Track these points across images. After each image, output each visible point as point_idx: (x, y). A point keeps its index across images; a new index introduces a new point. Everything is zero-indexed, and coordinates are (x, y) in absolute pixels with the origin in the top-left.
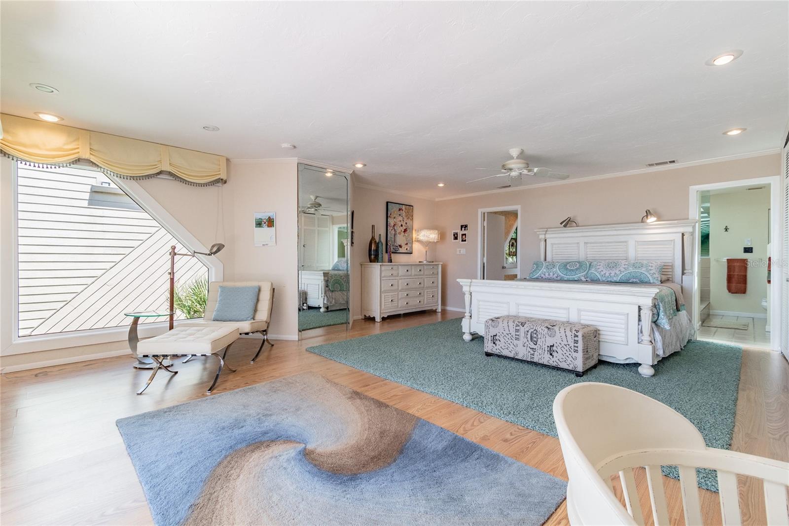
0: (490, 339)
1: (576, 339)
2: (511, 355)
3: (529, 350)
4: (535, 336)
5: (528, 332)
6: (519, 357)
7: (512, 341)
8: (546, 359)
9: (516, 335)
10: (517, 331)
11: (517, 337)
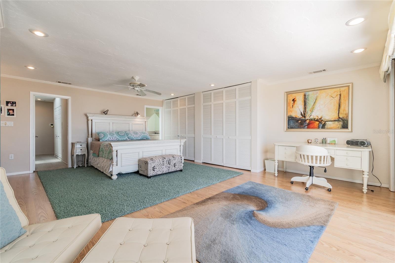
0: (152, 169)
1: (181, 158)
2: (161, 173)
3: (168, 168)
4: (170, 161)
5: (167, 161)
6: (164, 172)
7: (161, 167)
8: (173, 169)
9: (163, 163)
10: (163, 161)
11: (163, 164)
